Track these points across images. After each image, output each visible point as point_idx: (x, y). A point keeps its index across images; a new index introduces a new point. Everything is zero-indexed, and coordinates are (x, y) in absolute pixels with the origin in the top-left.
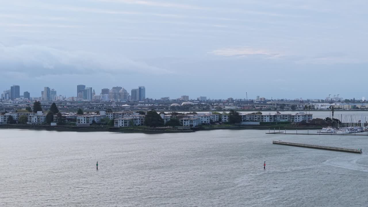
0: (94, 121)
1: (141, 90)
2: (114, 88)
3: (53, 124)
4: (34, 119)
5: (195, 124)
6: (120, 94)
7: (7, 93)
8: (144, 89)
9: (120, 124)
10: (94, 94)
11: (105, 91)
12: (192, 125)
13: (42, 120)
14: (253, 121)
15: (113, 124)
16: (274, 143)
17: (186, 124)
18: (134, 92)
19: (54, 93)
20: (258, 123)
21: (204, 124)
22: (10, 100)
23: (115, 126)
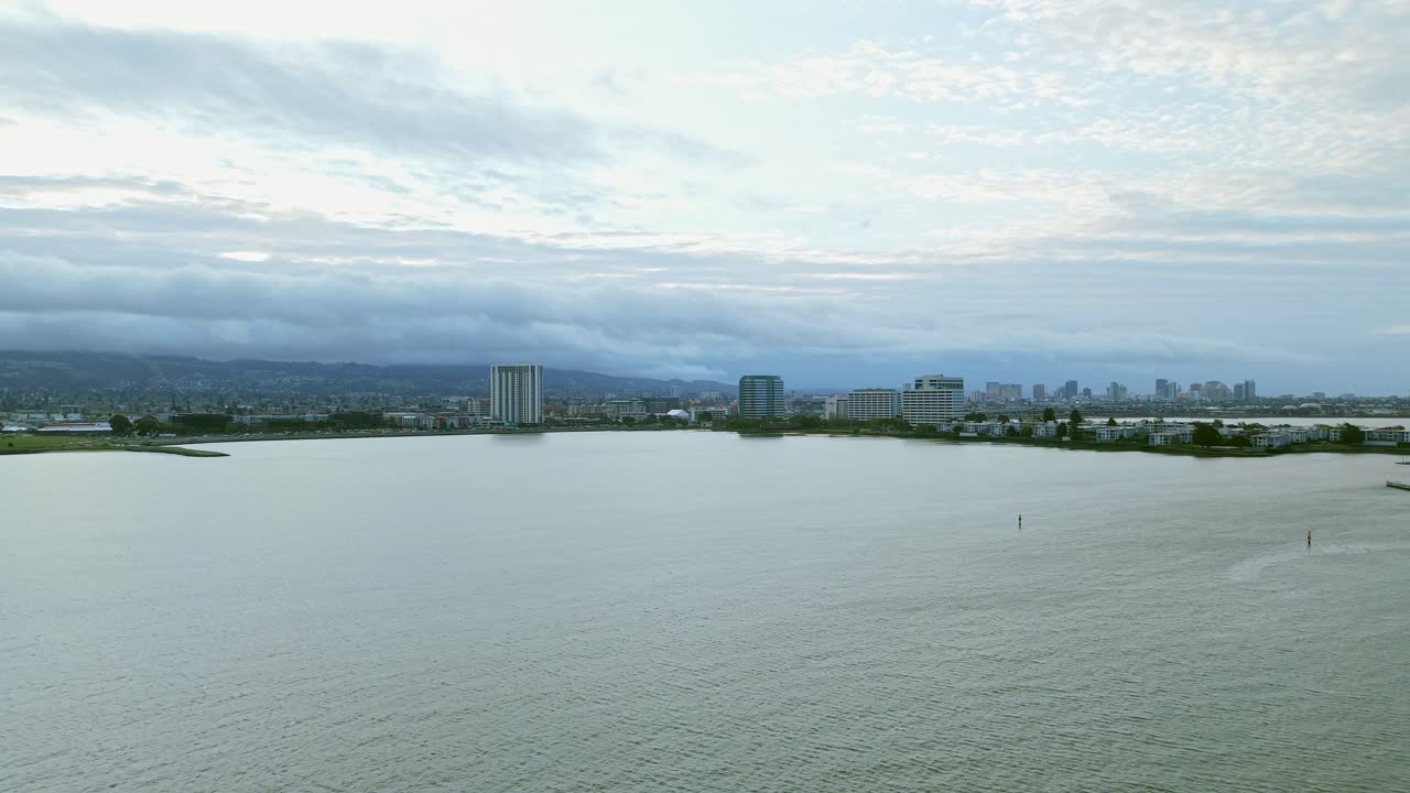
0: (1121, 436)
1: (1249, 386)
2: (1208, 383)
3: (1065, 439)
4: (1041, 431)
5: (1276, 444)
6: (1216, 391)
7: (1061, 390)
8: (1253, 384)
9: (1158, 441)
10: (1180, 390)
11: (1195, 387)
12: (1272, 446)
13: (1053, 432)
14: (1386, 440)
15: (1148, 442)
16: (1388, 486)
17: (1262, 444)
18: (1238, 387)
19: (1124, 389)
20: (1394, 444)
21: (1296, 444)
22: (1064, 400)
23: (1150, 444)
